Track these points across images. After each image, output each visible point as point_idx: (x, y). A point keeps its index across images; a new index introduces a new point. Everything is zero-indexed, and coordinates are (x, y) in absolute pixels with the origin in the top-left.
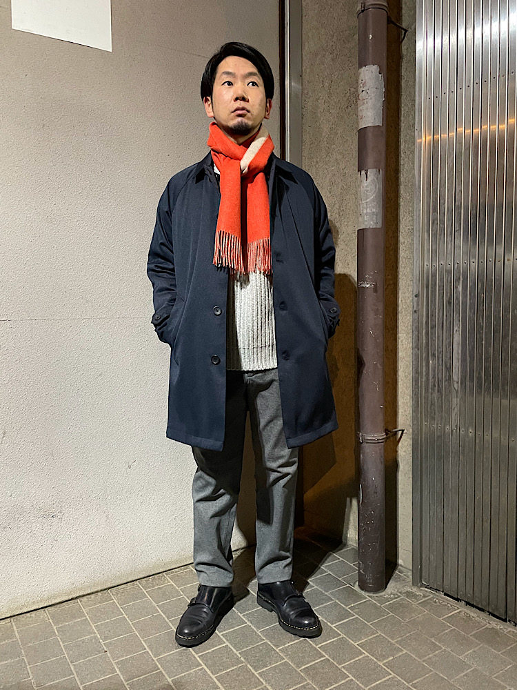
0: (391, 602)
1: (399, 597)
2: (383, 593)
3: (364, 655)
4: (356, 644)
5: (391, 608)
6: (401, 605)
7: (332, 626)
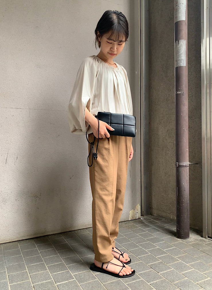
0: (193, 243)
1: (196, 241)
2: (189, 239)
3: (179, 261)
4: (175, 257)
5: (192, 245)
6: (197, 244)
7: (164, 250)
